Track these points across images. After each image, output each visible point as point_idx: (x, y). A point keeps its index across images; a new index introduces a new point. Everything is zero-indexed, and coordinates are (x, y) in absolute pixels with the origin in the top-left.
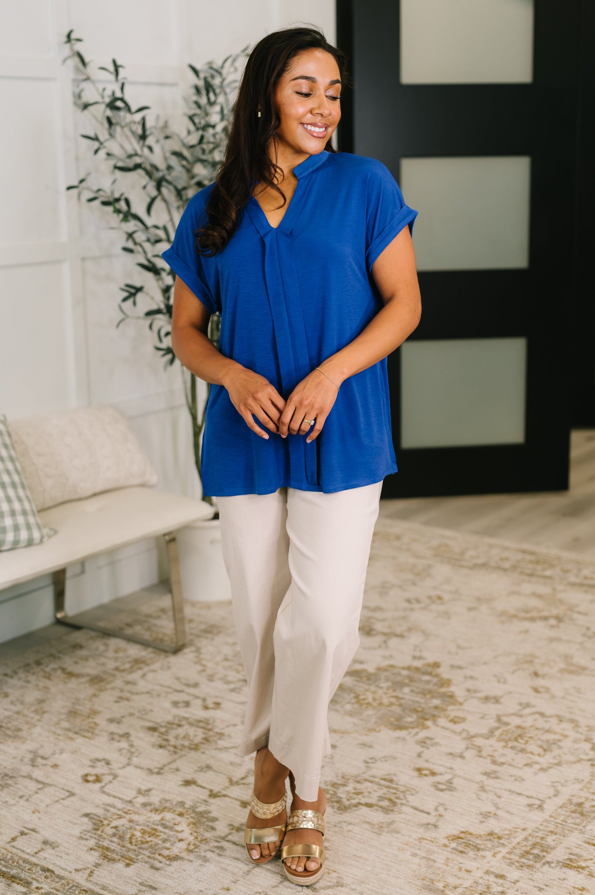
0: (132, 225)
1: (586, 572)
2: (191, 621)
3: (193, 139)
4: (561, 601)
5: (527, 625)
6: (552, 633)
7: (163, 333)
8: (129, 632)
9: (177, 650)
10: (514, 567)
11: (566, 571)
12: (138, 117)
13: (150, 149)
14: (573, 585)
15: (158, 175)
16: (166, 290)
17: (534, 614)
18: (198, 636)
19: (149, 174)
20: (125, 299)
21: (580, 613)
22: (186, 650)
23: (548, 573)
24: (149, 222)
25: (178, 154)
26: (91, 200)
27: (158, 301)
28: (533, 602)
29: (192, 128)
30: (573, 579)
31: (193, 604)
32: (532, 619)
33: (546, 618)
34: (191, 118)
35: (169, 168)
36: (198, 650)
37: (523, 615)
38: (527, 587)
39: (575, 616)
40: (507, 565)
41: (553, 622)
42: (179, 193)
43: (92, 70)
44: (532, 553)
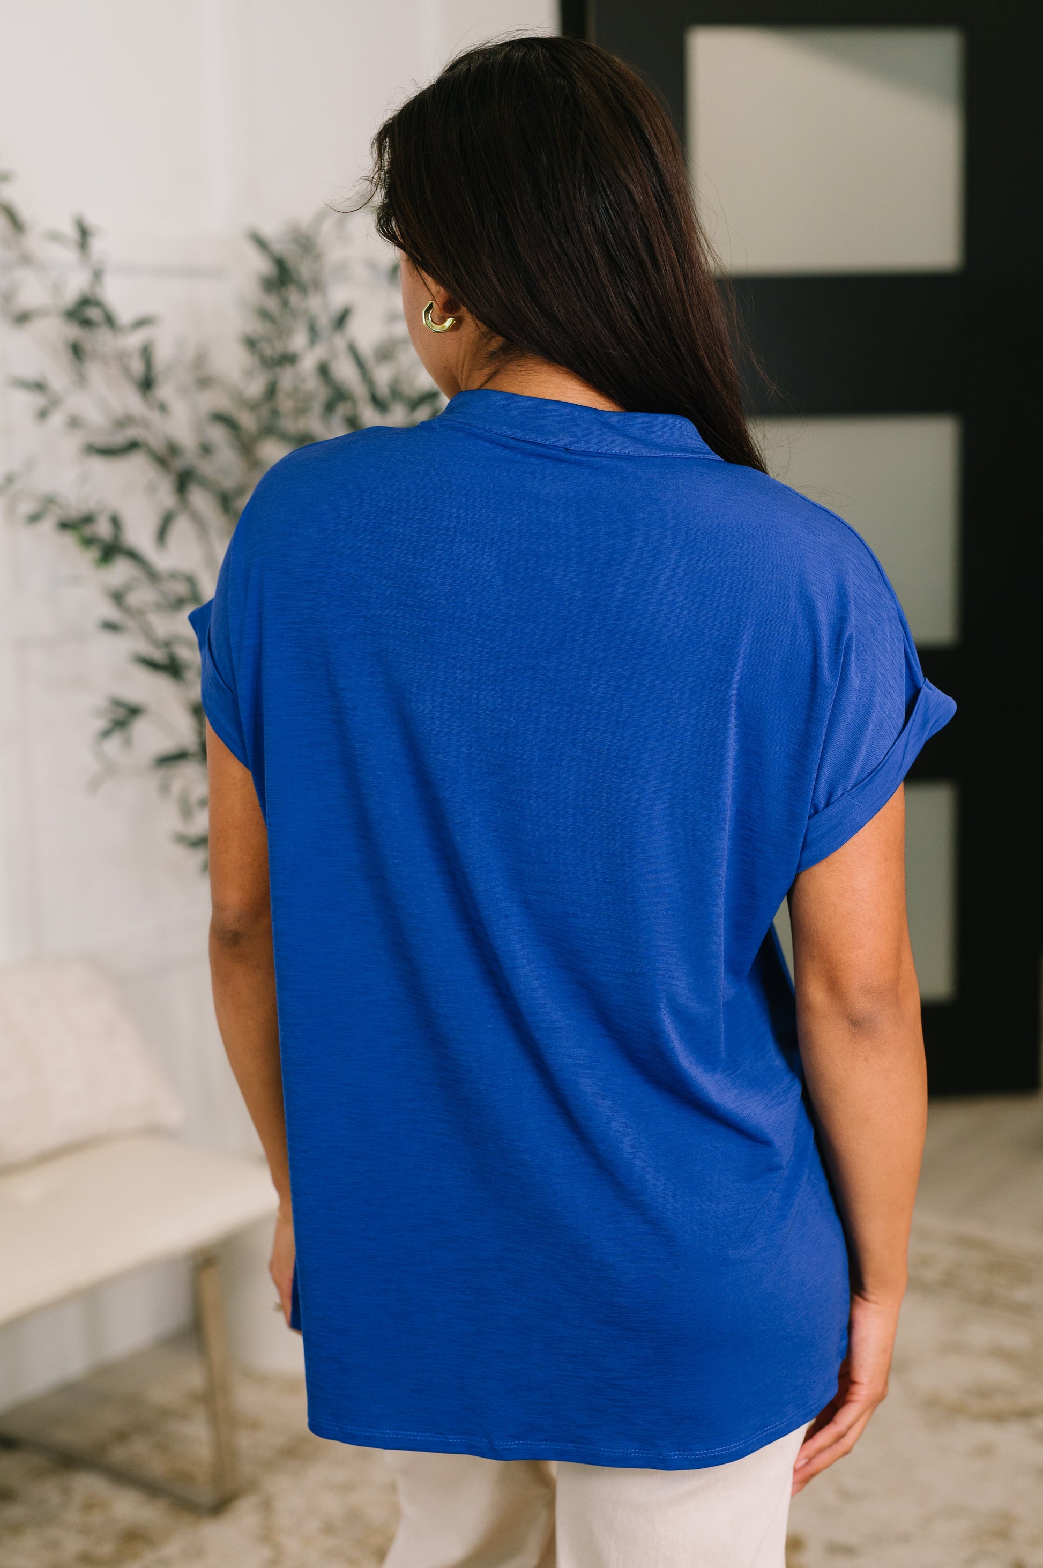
0: (121, 571)
2: (255, 1425)
3: (255, 388)
5: (987, 1432)
7: (192, 798)
8: (119, 1455)
9: (220, 1506)
10: (948, 1281)
12: (134, 341)
13: (163, 408)
15: (180, 464)
17: (999, 1403)
18: (269, 1466)
19: (161, 462)
20: (106, 734)
22: (242, 1505)
23: (1020, 1295)
24: (162, 561)
25: (223, 419)
26: (34, 518)
27: (182, 731)
28: (995, 1372)
29: (252, 361)
31: (262, 1380)
32: (998, 1418)
33: (1026, 1414)
34: (251, 343)
35: (206, 449)
36: (267, 1506)
37: (977, 1405)
38: (982, 1333)
40: (930, 1275)
42: (225, 500)
43: (34, 242)
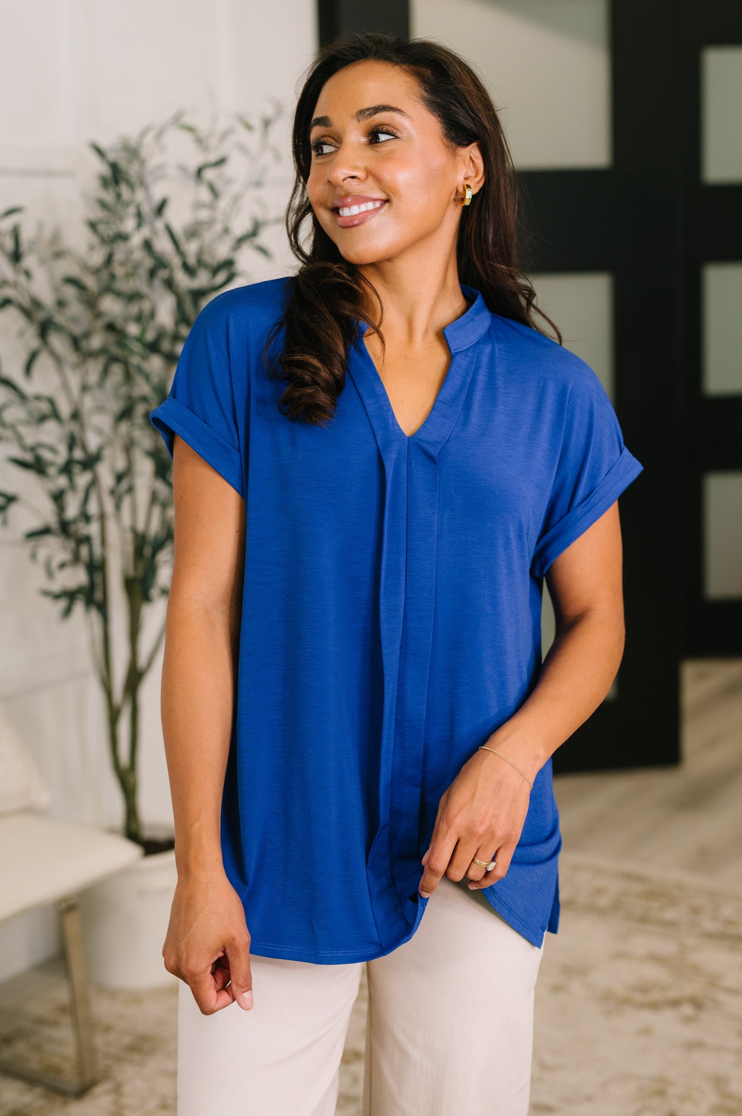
1: (727, 911)
2: (108, 1029)
3: (97, 258)
4: (696, 970)
5: (647, 1017)
6: (689, 1033)
7: (55, 563)
9: (82, 1092)
10: (616, 906)
11: (695, 911)
12: (6, 225)
13: (28, 274)
14: (711, 936)
15: (40, 316)
16: (58, 498)
17: (656, 996)
18: (119, 1059)
19: (27, 313)
21: (729, 991)
22: (99, 1090)
23: (669, 915)
24: (29, 388)
25: (73, 281)
27: (45, 513)
28: (652, 972)
29: (94, 239)
30: (709, 925)
31: (113, 994)
32: (654, 1006)
33: (675, 1003)
34: (93, 226)
35: (61, 304)
36: (118, 1090)
37: (639, 998)
38: (641, 944)
39: (722, 997)
40: (603, 902)
41: (687, 1010)
42: (77, 342)
44: (640, 879)
